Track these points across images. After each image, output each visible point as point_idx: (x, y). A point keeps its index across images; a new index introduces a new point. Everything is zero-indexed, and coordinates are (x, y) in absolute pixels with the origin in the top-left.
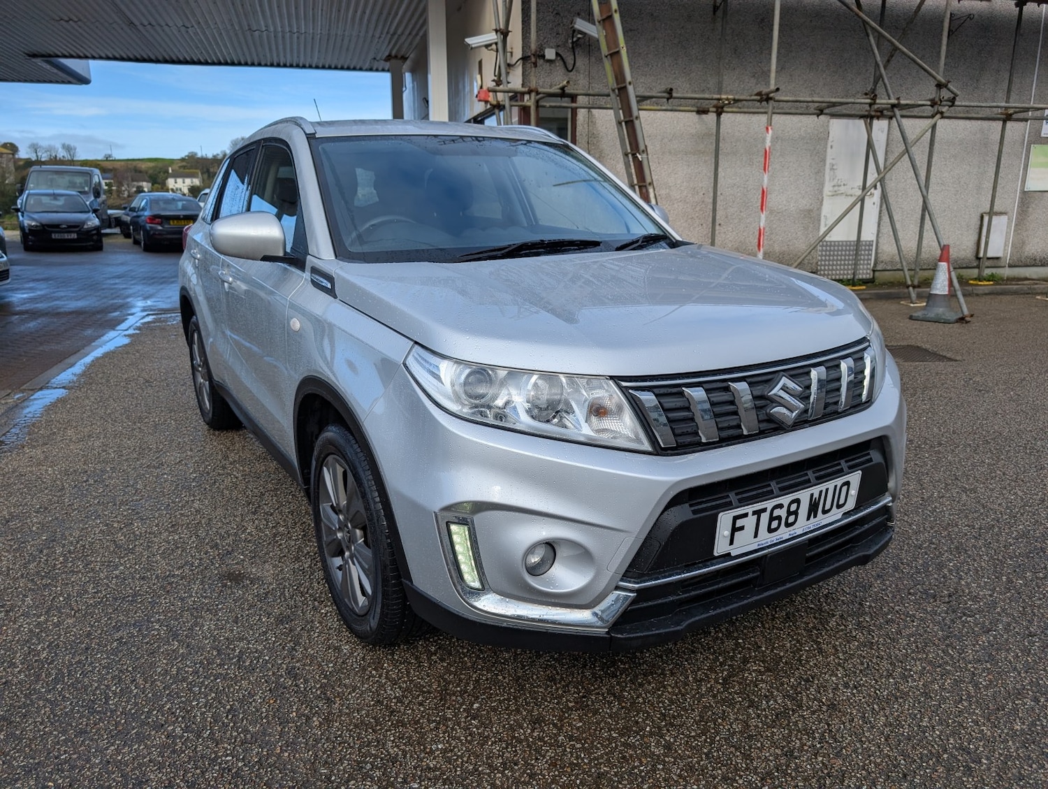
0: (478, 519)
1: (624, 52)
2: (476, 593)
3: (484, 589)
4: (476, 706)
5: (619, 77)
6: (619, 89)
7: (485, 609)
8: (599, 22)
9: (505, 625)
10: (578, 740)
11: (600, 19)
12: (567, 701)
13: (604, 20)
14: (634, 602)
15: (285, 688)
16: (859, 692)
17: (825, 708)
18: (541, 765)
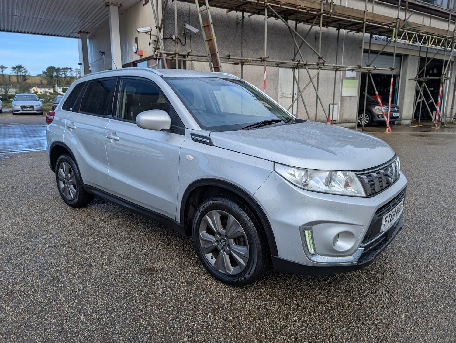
0: (314, 228)
1: (215, 40)
2: (312, 255)
3: (316, 253)
4: (295, 302)
5: (212, 50)
6: (211, 55)
7: (317, 261)
8: (202, 27)
9: (323, 266)
10: (340, 307)
11: (203, 26)
12: (324, 294)
13: (205, 27)
14: (364, 250)
15: (217, 309)
16: (409, 274)
17: (404, 281)
18: (336, 318)
